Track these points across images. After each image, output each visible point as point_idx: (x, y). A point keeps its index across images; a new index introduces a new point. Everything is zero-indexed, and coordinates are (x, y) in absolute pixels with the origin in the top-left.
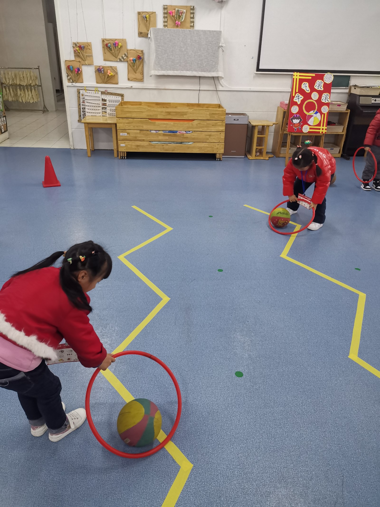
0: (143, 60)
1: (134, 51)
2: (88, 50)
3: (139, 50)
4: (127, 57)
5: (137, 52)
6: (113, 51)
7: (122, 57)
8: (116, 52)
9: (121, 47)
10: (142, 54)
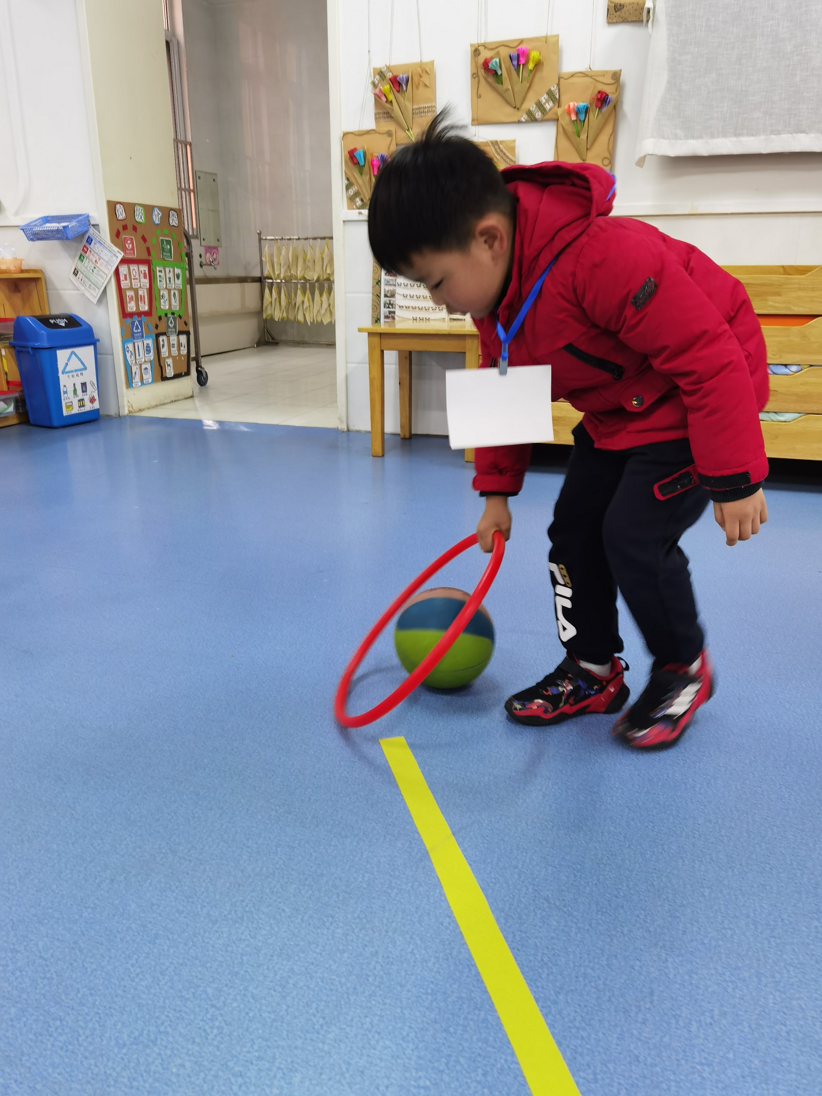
0: (616, 107)
1: (587, 76)
2: (421, 88)
3: (604, 74)
4: (557, 102)
5: (599, 79)
6: (507, 84)
7: (540, 105)
8: (516, 89)
9: (538, 64)
10: (616, 85)
